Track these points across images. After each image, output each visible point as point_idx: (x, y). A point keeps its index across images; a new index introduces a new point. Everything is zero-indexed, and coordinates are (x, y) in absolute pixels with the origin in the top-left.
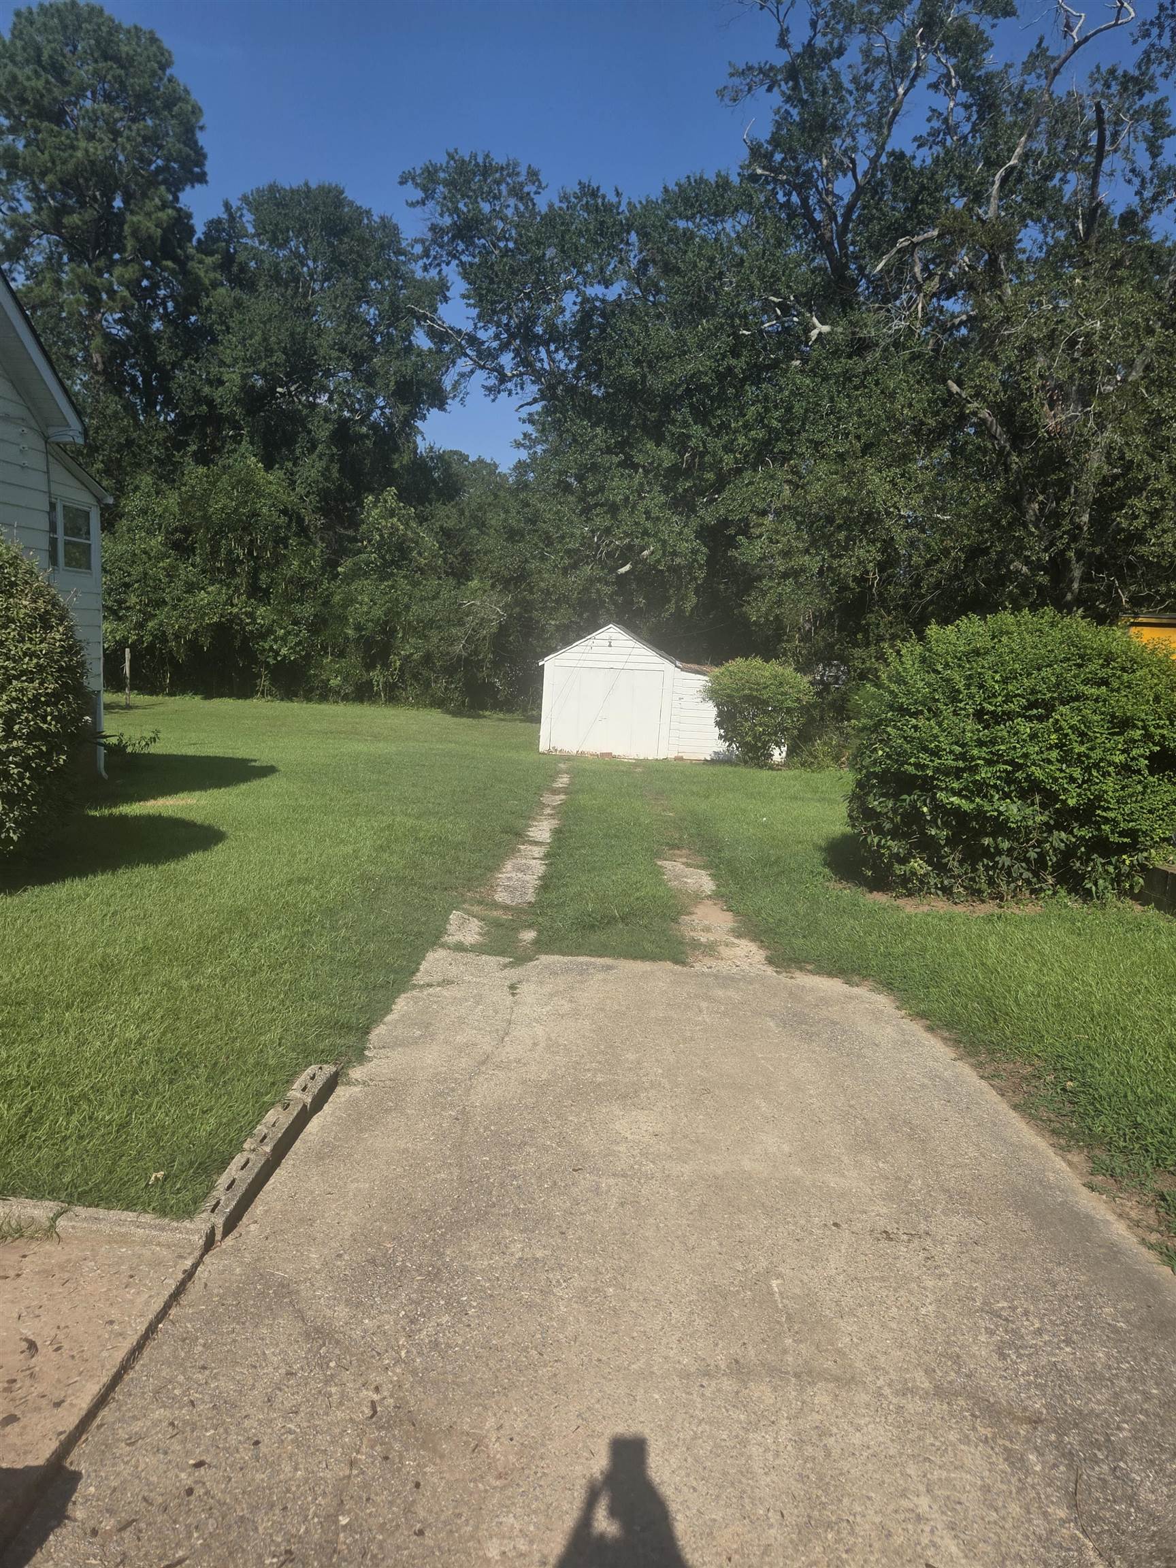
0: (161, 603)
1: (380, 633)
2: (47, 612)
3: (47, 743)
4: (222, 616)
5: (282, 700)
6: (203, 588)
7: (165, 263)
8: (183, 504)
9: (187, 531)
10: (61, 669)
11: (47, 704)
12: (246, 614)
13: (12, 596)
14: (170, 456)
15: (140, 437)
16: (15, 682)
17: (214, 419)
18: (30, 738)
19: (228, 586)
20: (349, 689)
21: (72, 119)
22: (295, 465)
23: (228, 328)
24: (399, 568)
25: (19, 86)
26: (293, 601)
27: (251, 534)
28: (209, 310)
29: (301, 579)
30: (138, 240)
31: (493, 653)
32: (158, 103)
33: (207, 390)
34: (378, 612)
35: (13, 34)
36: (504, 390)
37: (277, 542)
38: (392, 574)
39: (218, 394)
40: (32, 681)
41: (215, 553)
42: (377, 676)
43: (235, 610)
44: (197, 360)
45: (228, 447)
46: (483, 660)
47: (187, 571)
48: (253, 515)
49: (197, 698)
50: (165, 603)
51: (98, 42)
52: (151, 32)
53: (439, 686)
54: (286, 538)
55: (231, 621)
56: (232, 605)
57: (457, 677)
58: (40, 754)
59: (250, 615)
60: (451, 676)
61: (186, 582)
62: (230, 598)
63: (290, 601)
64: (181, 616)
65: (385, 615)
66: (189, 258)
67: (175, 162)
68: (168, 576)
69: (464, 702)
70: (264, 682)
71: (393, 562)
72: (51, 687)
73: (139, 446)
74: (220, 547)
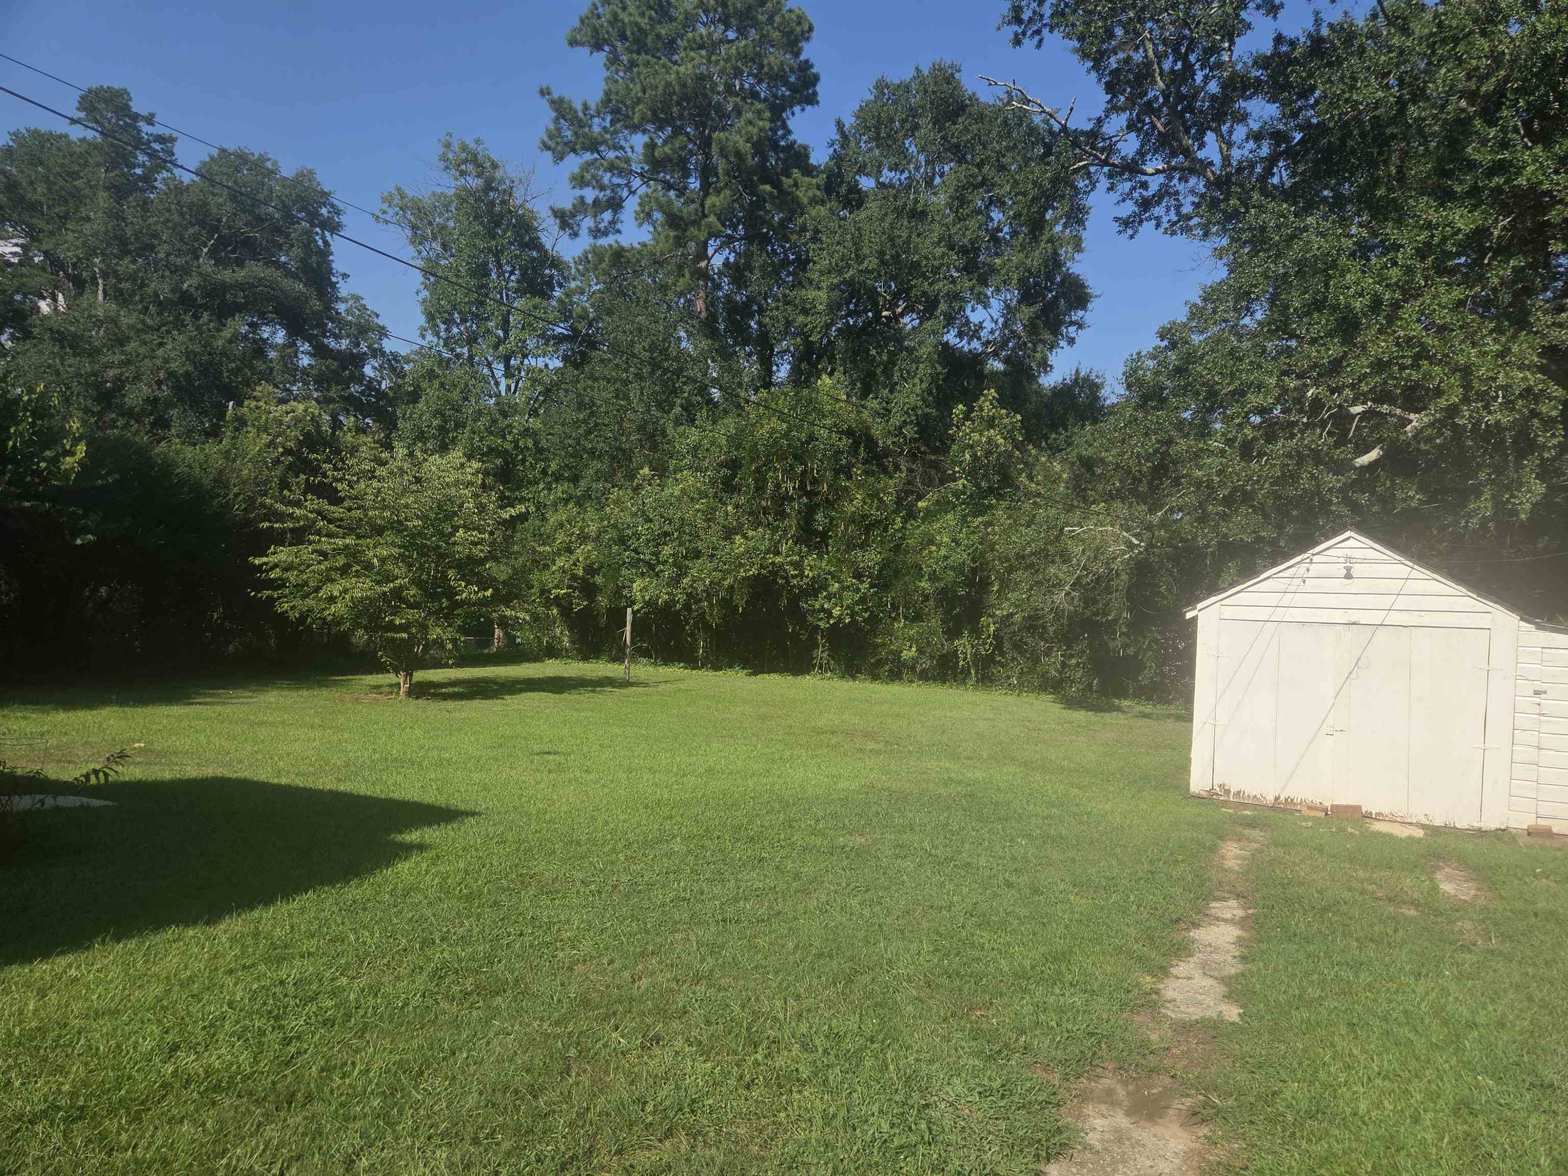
0: (697, 554)
1: (965, 584)
4: (762, 567)
5: (843, 677)
12: (791, 563)
19: (775, 530)
20: (926, 663)
22: (892, 391)
24: (1000, 497)
25: (620, 24)
26: (855, 547)
27: (804, 463)
29: (865, 517)
31: (1130, 610)
34: (961, 556)
36: (1149, 219)
37: (837, 472)
38: (991, 507)
41: (760, 490)
42: (964, 645)
43: (778, 559)
46: (1115, 621)
48: (809, 440)
50: (701, 553)
53: (1052, 663)
54: (850, 466)
55: (774, 573)
56: (776, 553)
57: (1077, 648)
59: (797, 565)
60: (1070, 647)
61: (725, 527)
62: (775, 544)
63: (851, 546)
64: (717, 569)
65: (973, 560)
68: (708, 520)
69: (1090, 685)
70: (821, 654)
71: (991, 490)
74: (765, 481)
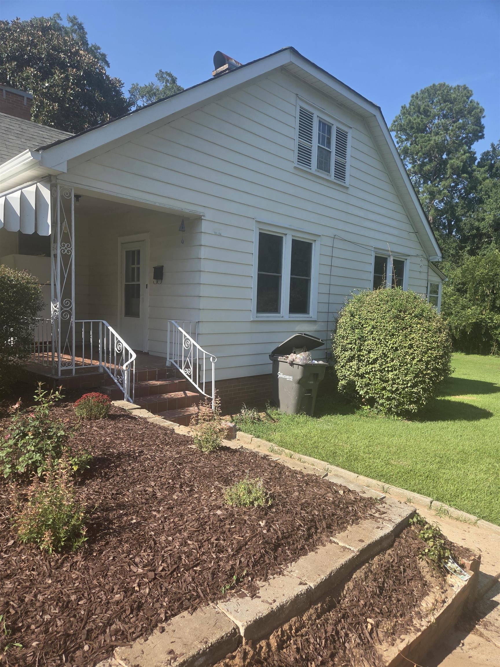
2: (440, 327)
3: (438, 372)
4: (477, 319)
6: (469, 308)
7: (463, 175)
8: (464, 272)
9: (464, 284)
10: (444, 347)
11: (439, 359)
12: (488, 318)
13: (430, 322)
14: (457, 253)
15: (445, 247)
16: (430, 351)
17: (480, 235)
18: (433, 370)
19: (481, 306)
21: (429, 129)
23: (489, 197)
25: (411, 123)
27: (494, 284)
28: (481, 190)
30: (453, 169)
32: (466, 112)
33: (477, 223)
35: (410, 104)
39: (482, 225)
40: (435, 351)
41: (476, 293)
43: (483, 317)
44: (473, 212)
45: (484, 246)
47: (463, 301)
48: (495, 275)
49: (463, 354)
50: (452, 314)
51: (442, 97)
52: (465, 86)
55: (481, 321)
56: (482, 314)
58: (435, 376)
59: (491, 319)
61: (462, 305)
62: (482, 311)
64: (459, 319)
66: (474, 171)
67: (471, 133)
68: (454, 303)
70: (494, 348)
72: (441, 353)
73: (445, 251)
74: (478, 290)
